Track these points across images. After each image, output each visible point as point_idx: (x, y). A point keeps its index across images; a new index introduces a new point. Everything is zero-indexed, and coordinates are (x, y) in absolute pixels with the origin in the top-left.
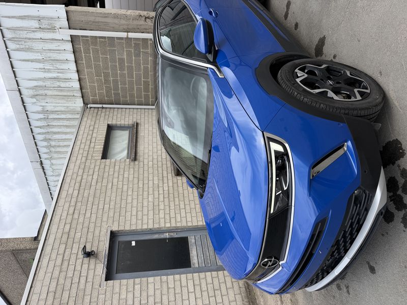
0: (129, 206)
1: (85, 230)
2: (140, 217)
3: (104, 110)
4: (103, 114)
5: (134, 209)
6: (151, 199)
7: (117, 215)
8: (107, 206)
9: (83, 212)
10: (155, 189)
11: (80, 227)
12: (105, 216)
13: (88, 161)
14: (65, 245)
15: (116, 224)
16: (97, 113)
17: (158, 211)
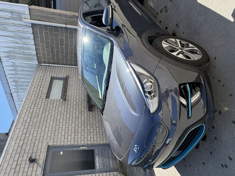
0: (60, 129)
1: (33, 144)
2: (66, 137)
3: (50, 67)
4: (49, 70)
5: (63, 131)
6: (73, 126)
7: (53, 135)
8: (47, 129)
9: (32, 132)
10: (76, 119)
11: (29, 142)
12: (46, 135)
13: (38, 99)
14: (19, 154)
15: (52, 141)
16: (46, 69)
17: (77, 133)
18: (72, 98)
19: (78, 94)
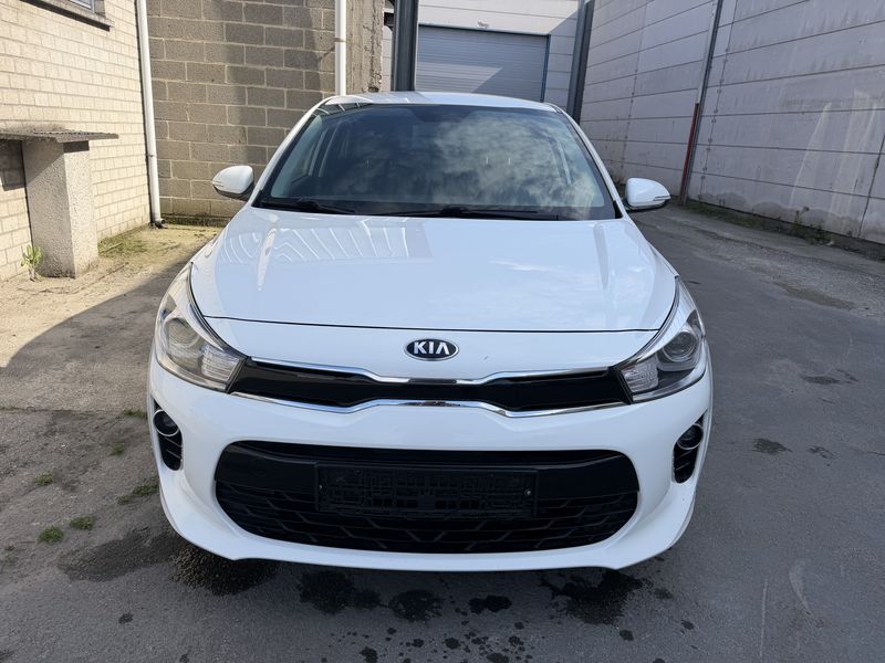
18: (33, 39)
19: (53, 74)
